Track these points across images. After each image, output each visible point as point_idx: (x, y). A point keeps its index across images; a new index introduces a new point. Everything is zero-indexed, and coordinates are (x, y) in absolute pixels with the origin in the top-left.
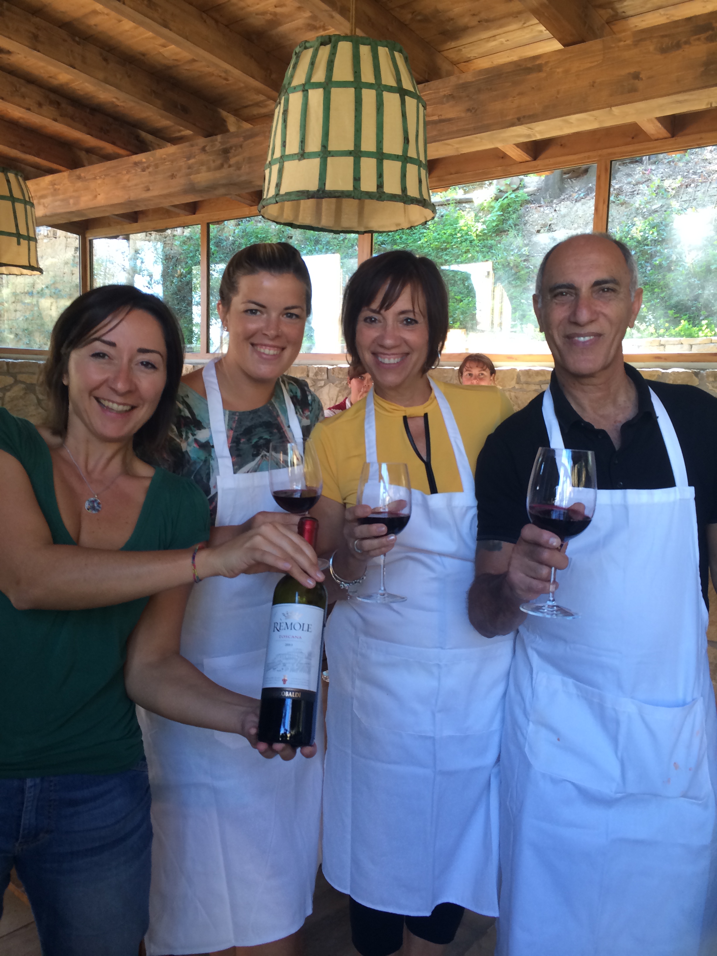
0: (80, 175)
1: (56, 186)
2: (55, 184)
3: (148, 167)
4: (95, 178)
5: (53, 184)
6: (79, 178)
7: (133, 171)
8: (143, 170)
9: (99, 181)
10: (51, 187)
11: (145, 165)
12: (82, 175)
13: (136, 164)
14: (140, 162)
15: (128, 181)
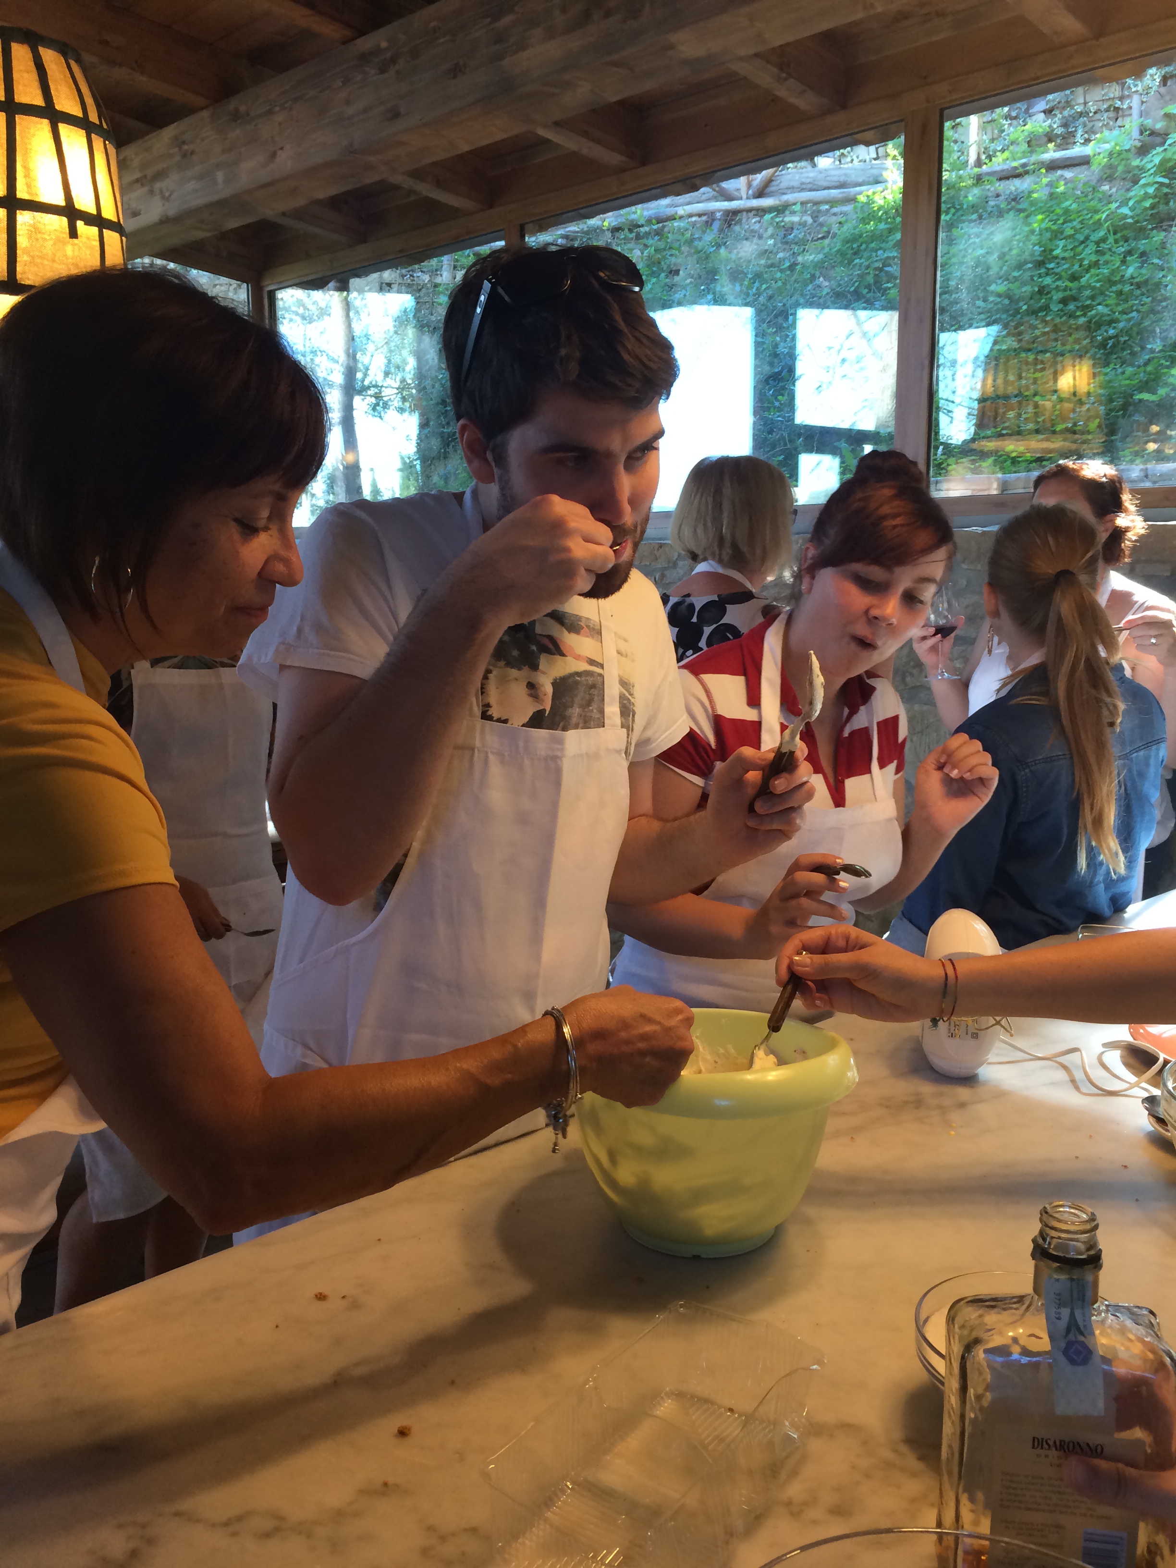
0: (237, 109)
1: (186, 147)
2: (184, 143)
3: (393, 61)
4: (270, 112)
5: (179, 142)
6: (236, 117)
7: (359, 78)
8: (383, 70)
9: (279, 118)
10: (176, 150)
11: (388, 55)
12: (243, 109)
13: (364, 58)
14: (377, 51)
15: (348, 102)
